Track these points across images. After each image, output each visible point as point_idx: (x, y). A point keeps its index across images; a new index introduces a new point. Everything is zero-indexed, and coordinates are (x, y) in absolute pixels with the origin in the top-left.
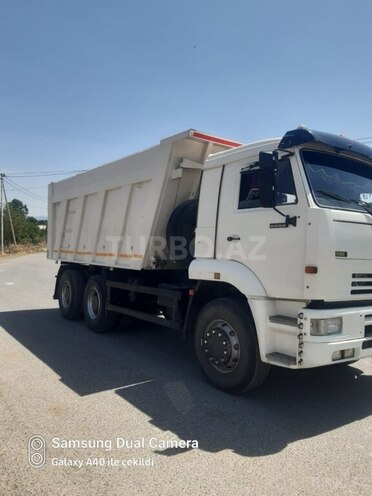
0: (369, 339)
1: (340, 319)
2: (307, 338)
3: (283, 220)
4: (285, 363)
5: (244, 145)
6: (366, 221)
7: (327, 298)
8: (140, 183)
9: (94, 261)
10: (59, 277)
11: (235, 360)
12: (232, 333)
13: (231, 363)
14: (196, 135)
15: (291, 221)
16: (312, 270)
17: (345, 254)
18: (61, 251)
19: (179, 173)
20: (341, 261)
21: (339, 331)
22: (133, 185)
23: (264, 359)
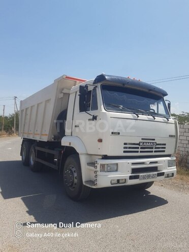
0: (133, 175)
1: (117, 164)
2: (99, 173)
3: (91, 117)
4: (90, 185)
5: (88, 81)
6: (132, 118)
7: (109, 154)
8: (48, 100)
9: (33, 137)
10: (22, 145)
11: (75, 184)
12: (75, 171)
13: (74, 186)
14: (67, 77)
15: (95, 118)
16: (100, 141)
17: (119, 133)
18: (24, 133)
19: (62, 95)
20: (117, 137)
21: (117, 170)
22: (46, 101)
23: (84, 184)
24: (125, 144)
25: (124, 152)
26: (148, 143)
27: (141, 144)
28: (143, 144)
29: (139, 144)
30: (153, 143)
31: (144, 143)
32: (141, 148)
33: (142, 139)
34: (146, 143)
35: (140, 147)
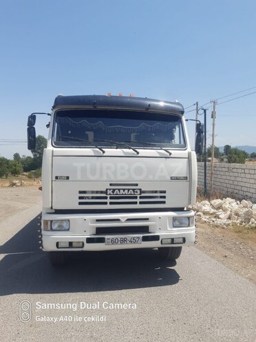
1: (68, 221)
2: (42, 232)
6: (93, 154)
17: (68, 178)
21: (68, 230)
24: (80, 192)
25: (80, 203)
26: (124, 190)
27: (109, 192)
28: (113, 192)
29: (106, 193)
30: (134, 190)
31: (114, 190)
32: (111, 198)
33: (111, 185)
34: (119, 190)
35: (109, 196)
